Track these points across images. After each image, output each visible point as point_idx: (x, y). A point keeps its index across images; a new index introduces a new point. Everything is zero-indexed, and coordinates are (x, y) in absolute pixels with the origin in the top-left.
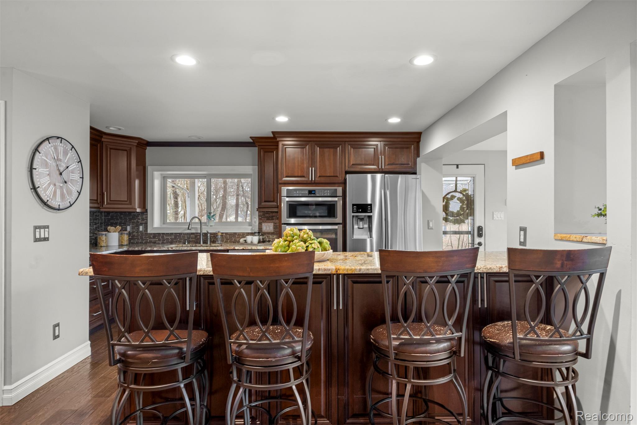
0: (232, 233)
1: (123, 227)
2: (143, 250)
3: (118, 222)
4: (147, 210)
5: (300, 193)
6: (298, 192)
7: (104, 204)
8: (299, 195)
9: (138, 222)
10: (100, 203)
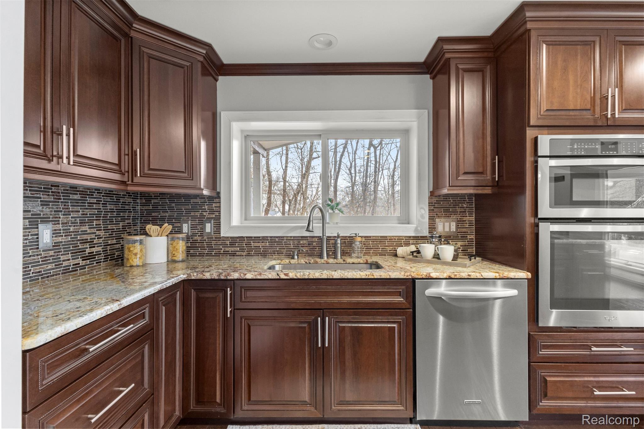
0: (378, 237)
1: (176, 225)
2: (222, 278)
3: (166, 216)
4: (219, 193)
5: (581, 149)
6: (578, 145)
7: (136, 175)
8: (579, 154)
9: (202, 216)
10: (126, 174)
